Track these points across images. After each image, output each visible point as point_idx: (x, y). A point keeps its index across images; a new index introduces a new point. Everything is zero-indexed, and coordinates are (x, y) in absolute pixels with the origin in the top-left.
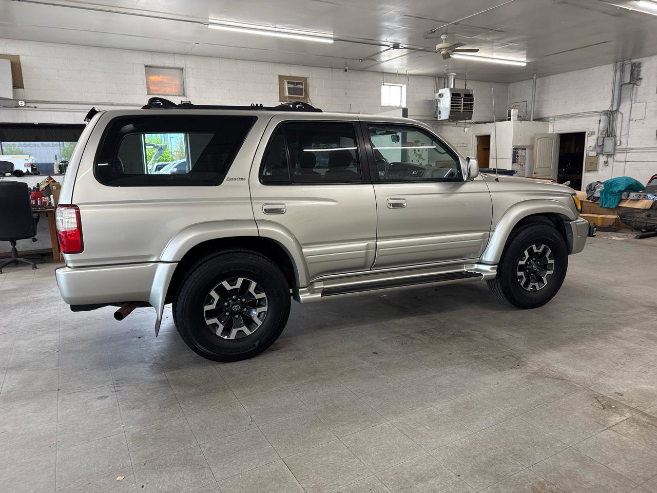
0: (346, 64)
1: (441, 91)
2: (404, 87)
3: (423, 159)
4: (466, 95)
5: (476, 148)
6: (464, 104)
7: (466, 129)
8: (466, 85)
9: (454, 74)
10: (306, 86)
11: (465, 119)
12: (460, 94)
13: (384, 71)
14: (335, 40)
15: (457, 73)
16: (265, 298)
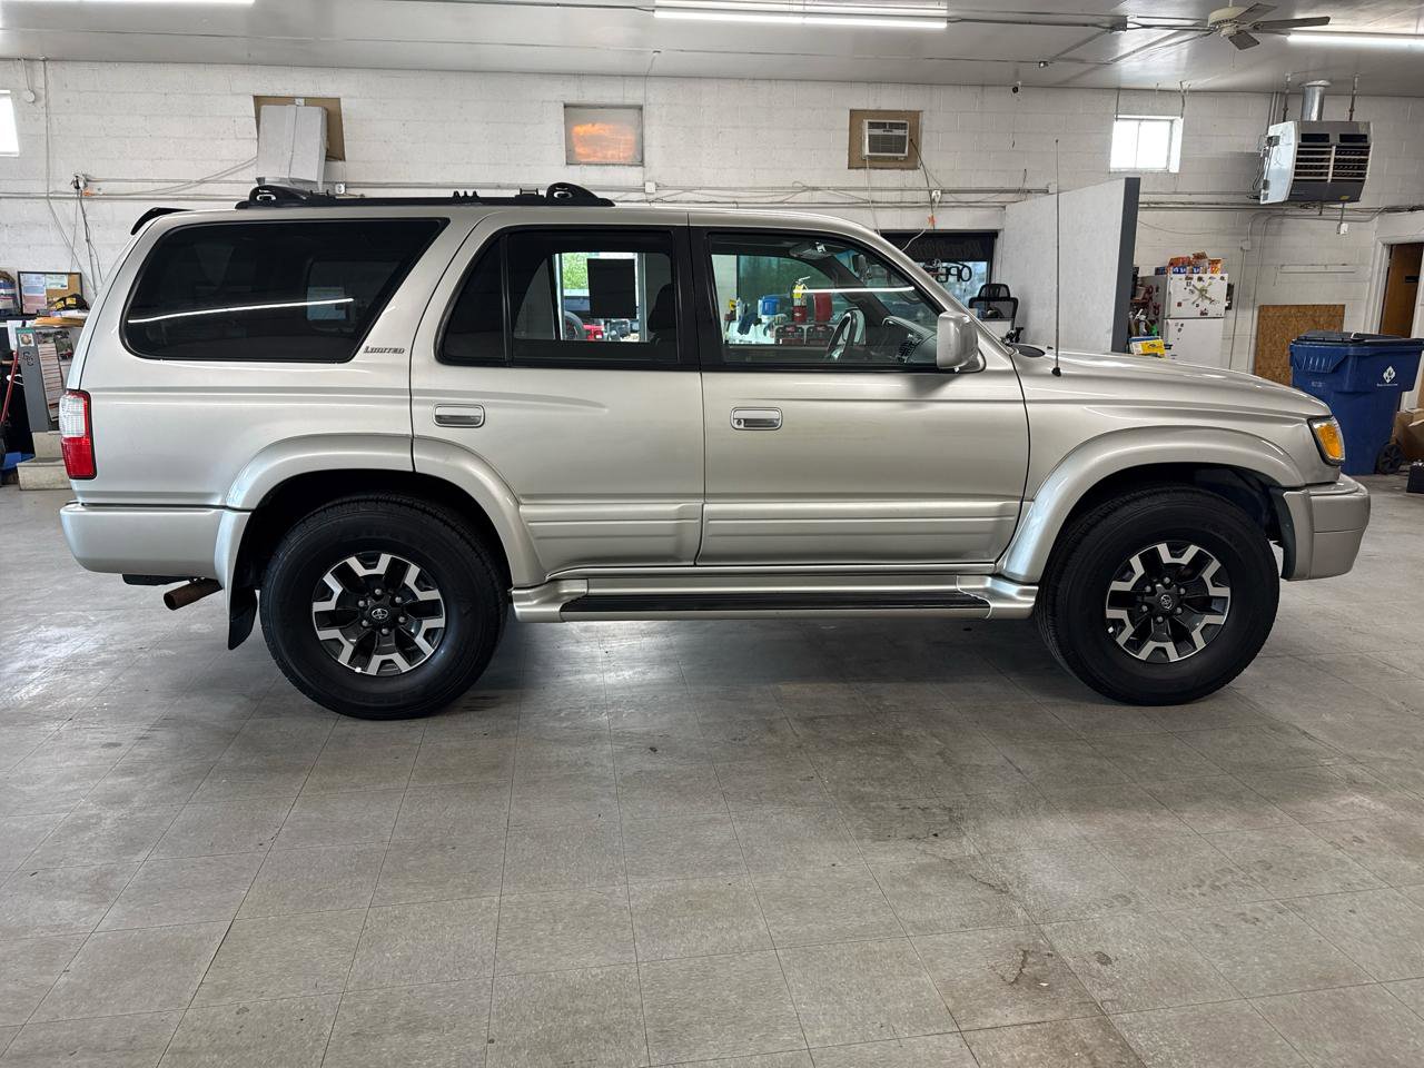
0: (1017, 73)
1: (1273, 131)
2: (1179, 122)
3: (1212, 301)
4: (1344, 138)
5: (1383, 277)
6: (1336, 160)
7: (1345, 227)
8: (1351, 111)
9: (1320, 82)
10: (915, 131)
11: (1344, 202)
12: (1328, 135)
13: (1123, 86)
14: (950, 20)
15: (1330, 81)
16: (439, 600)
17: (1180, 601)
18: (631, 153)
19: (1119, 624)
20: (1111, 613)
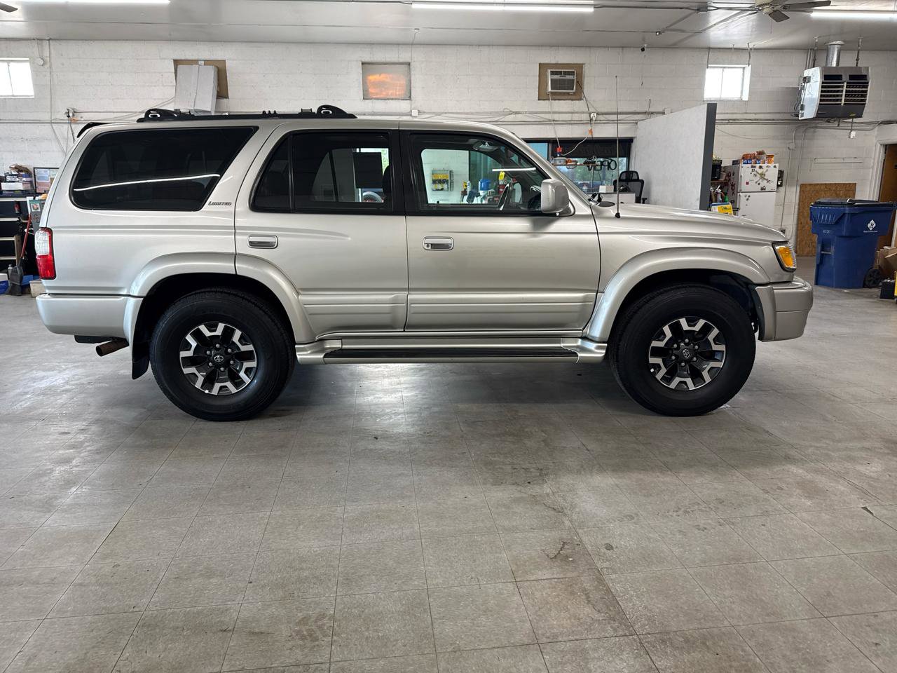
0: (644, 40)
1: (807, 73)
2: (748, 69)
3: (768, 181)
4: (851, 77)
5: (881, 165)
6: (847, 91)
7: (853, 134)
8: (857, 60)
9: (838, 42)
10: (580, 76)
11: (853, 117)
12: (841, 76)
13: (712, 46)
14: (595, 6)
15: (844, 41)
16: (253, 351)
17: (695, 353)
18: (403, 92)
19: (657, 367)
20: (652, 360)
